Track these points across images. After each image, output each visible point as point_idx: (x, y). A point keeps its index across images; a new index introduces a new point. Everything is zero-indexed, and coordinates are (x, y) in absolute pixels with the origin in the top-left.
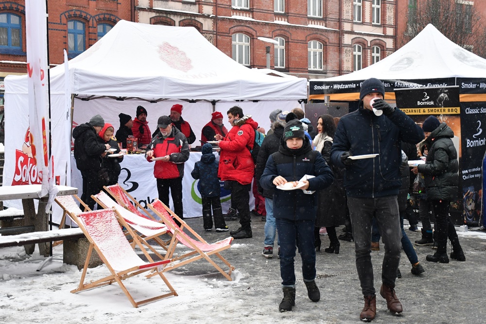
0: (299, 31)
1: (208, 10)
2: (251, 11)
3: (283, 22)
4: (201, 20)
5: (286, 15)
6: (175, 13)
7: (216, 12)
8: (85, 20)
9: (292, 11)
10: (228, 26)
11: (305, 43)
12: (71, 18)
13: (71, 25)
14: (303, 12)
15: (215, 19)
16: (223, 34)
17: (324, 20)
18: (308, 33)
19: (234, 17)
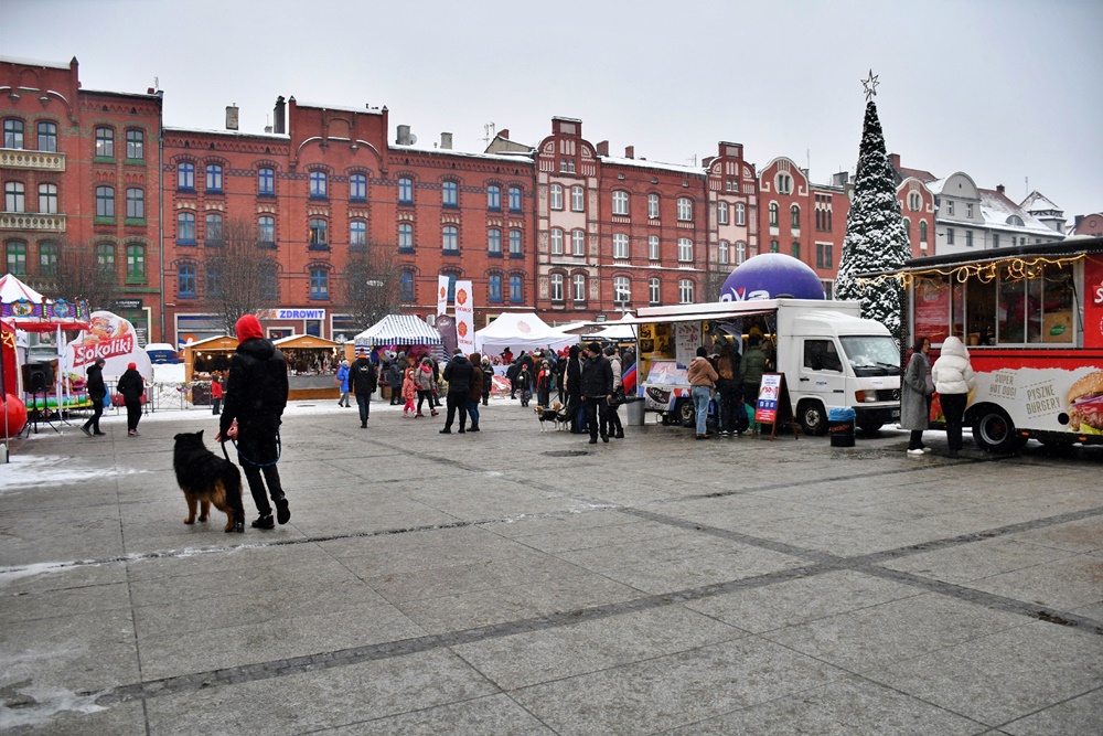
0: (671, 274)
1: (594, 261)
2: (629, 260)
3: (657, 267)
4: (588, 269)
5: (659, 261)
6: (568, 265)
7: (600, 262)
8: (501, 275)
9: (665, 258)
10: (611, 272)
11: (677, 282)
12: (490, 274)
13: (491, 278)
14: (674, 258)
15: (600, 268)
16: (607, 278)
17: (693, 263)
18: (679, 274)
19: (616, 265)
